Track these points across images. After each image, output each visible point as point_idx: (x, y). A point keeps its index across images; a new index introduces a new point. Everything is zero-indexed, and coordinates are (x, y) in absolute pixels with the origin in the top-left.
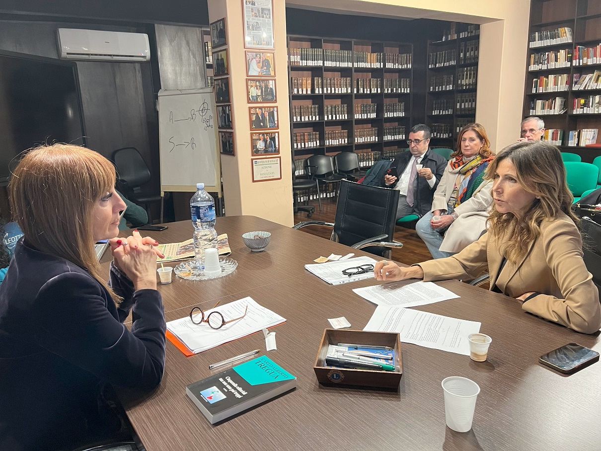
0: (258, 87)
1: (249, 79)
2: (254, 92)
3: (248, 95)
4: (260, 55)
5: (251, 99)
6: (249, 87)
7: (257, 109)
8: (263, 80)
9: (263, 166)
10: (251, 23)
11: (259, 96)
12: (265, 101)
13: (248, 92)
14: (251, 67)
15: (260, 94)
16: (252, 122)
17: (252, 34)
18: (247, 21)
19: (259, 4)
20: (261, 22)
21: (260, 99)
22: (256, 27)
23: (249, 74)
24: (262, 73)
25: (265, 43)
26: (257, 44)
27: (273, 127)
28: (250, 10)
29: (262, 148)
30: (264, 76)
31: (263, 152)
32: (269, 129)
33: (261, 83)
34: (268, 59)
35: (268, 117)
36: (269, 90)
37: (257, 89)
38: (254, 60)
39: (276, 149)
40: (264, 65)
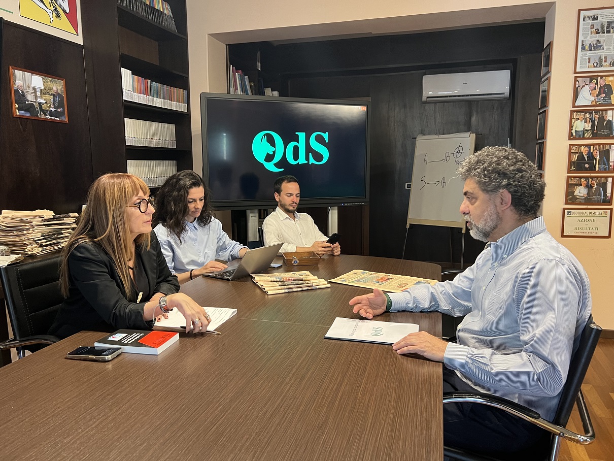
0: (588, 120)
1: (576, 111)
2: (581, 125)
3: (571, 130)
4: (597, 80)
5: (574, 134)
6: (573, 120)
7: (582, 147)
8: (597, 111)
9: (580, 219)
11: (588, 130)
12: (595, 136)
13: (571, 126)
15: (589, 128)
16: (571, 163)
17: (588, 55)
18: (583, 41)
19: (605, 17)
20: (605, 39)
21: (588, 134)
22: (597, 46)
23: (577, 104)
24: (596, 102)
25: (608, 64)
26: (595, 67)
27: (605, 169)
28: (590, 26)
29: (583, 196)
30: (600, 105)
31: (583, 201)
32: (598, 172)
33: (594, 114)
34: (610, 84)
35: (598, 157)
36: (605, 122)
37: (586, 122)
38: (587, 87)
39: (606, 198)
40: (602, 92)
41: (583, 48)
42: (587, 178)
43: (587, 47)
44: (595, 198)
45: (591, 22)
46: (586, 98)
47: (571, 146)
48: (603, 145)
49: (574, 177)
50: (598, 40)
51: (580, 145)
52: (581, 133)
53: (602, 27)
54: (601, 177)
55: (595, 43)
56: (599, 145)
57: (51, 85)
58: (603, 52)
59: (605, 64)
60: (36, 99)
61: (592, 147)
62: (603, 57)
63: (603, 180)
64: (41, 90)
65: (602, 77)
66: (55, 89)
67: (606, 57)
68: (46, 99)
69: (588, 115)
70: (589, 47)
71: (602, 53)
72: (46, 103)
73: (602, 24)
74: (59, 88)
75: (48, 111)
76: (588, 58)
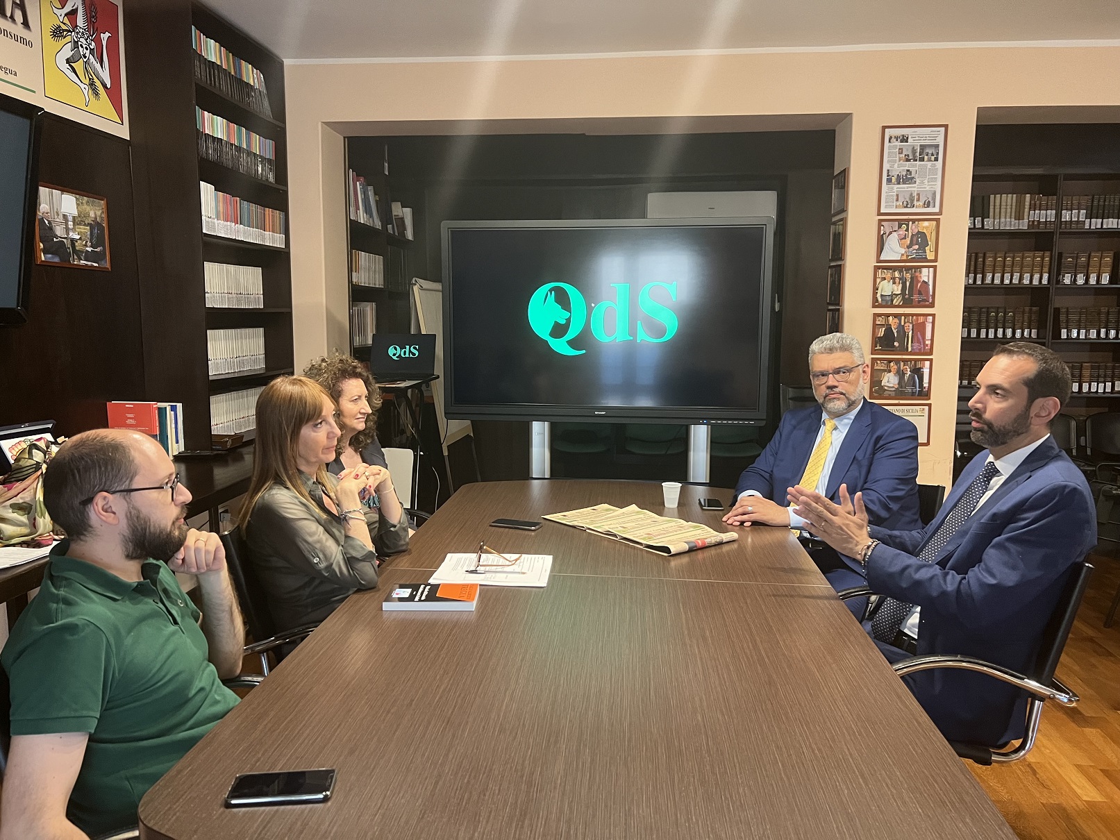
0: (897, 280)
3: (875, 293)
4: (908, 225)
5: (880, 300)
7: (891, 318)
8: (908, 269)
10: (895, 173)
11: (897, 295)
13: (875, 289)
14: (886, 246)
15: (899, 292)
16: (876, 341)
18: (888, 170)
19: (917, 138)
21: (898, 300)
22: (907, 178)
23: (882, 258)
24: (907, 256)
25: (921, 204)
26: (905, 207)
27: (920, 349)
28: (897, 150)
29: (893, 387)
30: (913, 260)
31: (893, 394)
32: (911, 354)
33: (905, 272)
34: (925, 231)
35: (910, 333)
36: (919, 285)
37: (894, 283)
38: (895, 234)
39: (922, 390)
40: (914, 242)
41: (889, 181)
42: (897, 361)
43: (894, 180)
44: (909, 389)
45: (898, 144)
46: (895, 250)
47: (876, 316)
48: (917, 315)
49: (881, 359)
50: (908, 171)
53: (914, 151)
57: (88, 208)
58: (915, 187)
60: (68, 234)
62: (915, 194)
64: (74, 217)
65: (914, 221)
66: (92, 214)
67: (918, 195)
68: (81, 232)
69: (897, 274)
70: (897, 179)
72: (80, 239)
74: (99, 213)
75: (82, 252)
76: (895, 194)
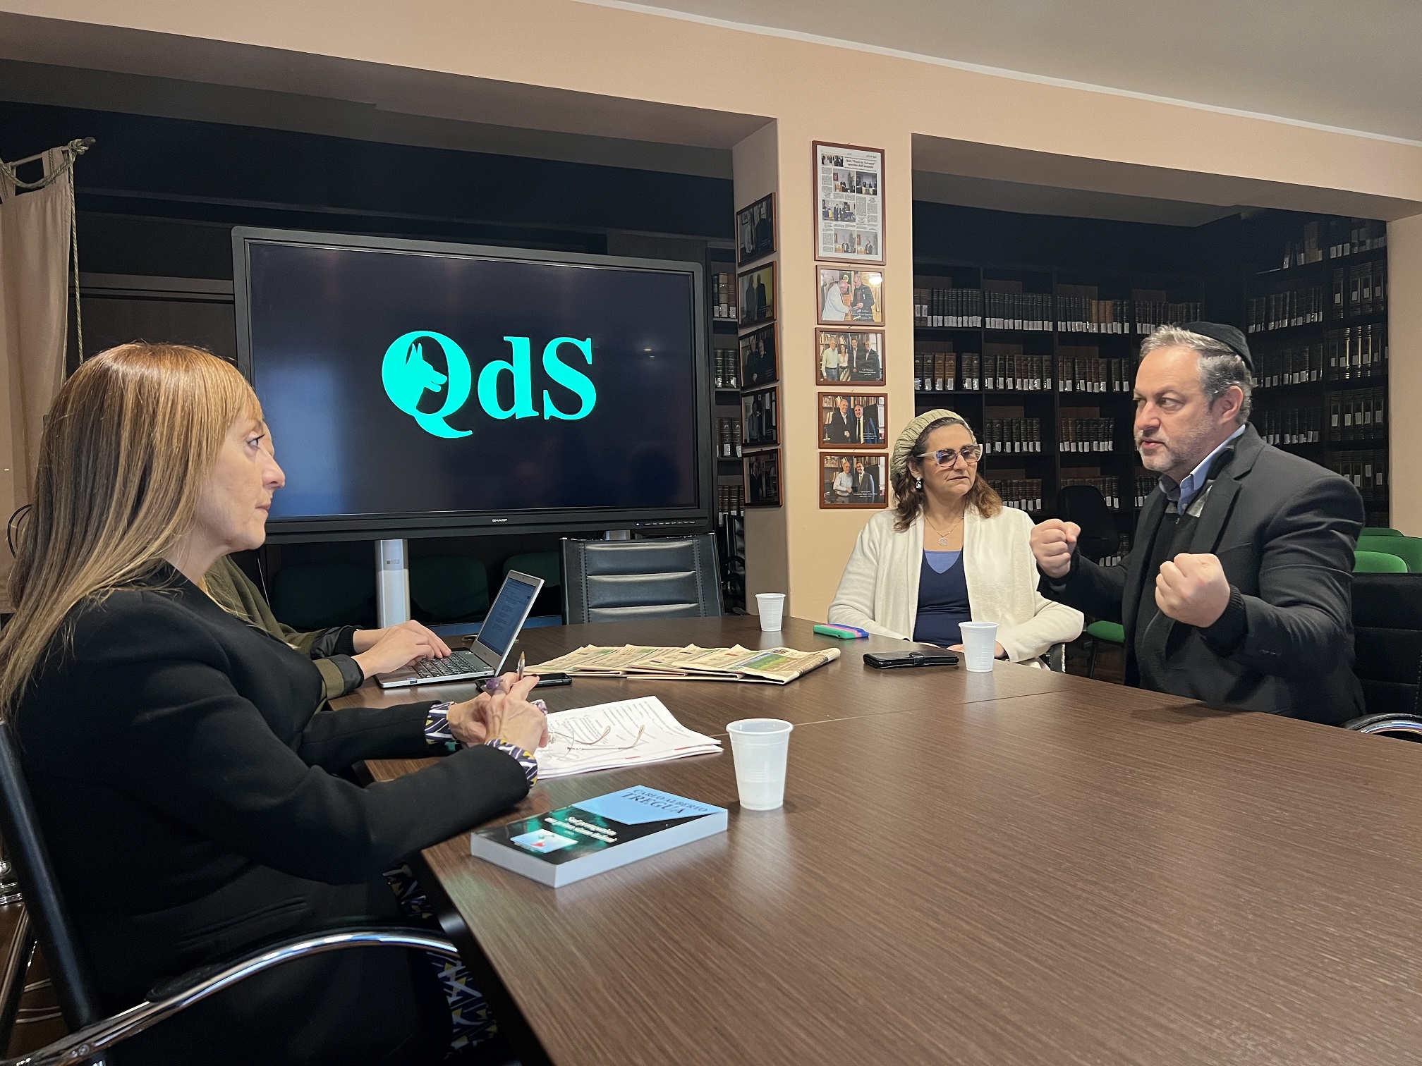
0: (843, 348)
1: (823, 330)
2: (833, 359)
3: (818, 366)
4: (850, 276)
5: (825, 374)
6: (822, 348)
7: (839, 399)
8: (853, 334)
10: (831, 205)
11: (844, 368)
12: (856, 380)
13: (818, 360)
14: (828, 302)
15: (845, 365)
16: (824, 429)
17: (833, 228)
18: (824, 201)
19: (853, 163)
20: (855, 202)
21: (845, 375)
22: (844, 214)
23: (823, 319)
24: (853, 316)
25: (863, 249)
26: (845, 252)
27: (873, 441)
28: (832, 175)
29: (846, 491)
30: (858, 323)
31: (847, 501)
32: (863, 447)
33: (850, 338)
34: (869, 285)
35: (862, 419)
36: (867, 355)
37: (840, 352)
38: (836, 286)
39: (879, 494)
40: (859, 298)
41: (826, 214)
42: (849, 457)
43: (831, 213)
44: (863, 494)
45: (832, 166)
46: (837, 310)
47: (821, 395)
48: (868, 396)
49: (831, 454)
50: (846, 203)
51: (835, 395)
52: (834, 373)
54: (871, 455)
55: (842, 207)
56: (862, 395)
59: (859, 249)
61: (852, 398)
62: (855, 236)
63: (874, 463)
67: (859, 236)
69: (842, 341)
70: (834, 213)
71: (853, 227)
73: (850, 174)
76: (833, 232)
